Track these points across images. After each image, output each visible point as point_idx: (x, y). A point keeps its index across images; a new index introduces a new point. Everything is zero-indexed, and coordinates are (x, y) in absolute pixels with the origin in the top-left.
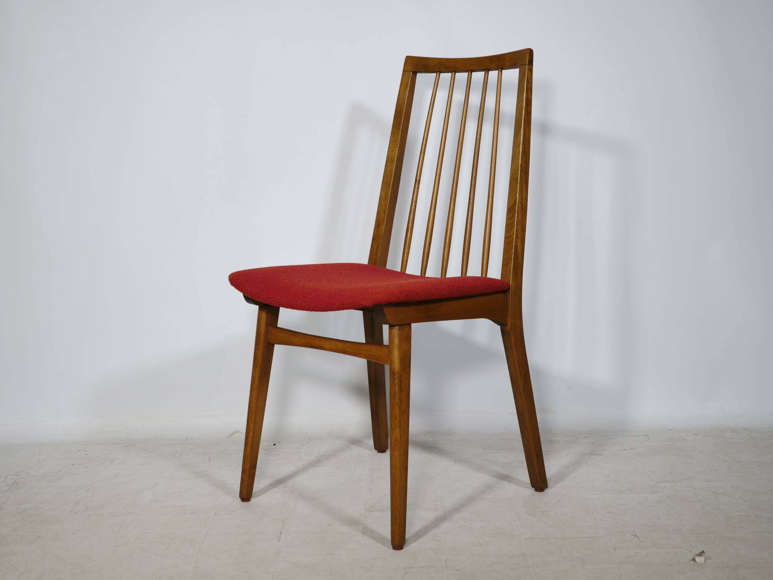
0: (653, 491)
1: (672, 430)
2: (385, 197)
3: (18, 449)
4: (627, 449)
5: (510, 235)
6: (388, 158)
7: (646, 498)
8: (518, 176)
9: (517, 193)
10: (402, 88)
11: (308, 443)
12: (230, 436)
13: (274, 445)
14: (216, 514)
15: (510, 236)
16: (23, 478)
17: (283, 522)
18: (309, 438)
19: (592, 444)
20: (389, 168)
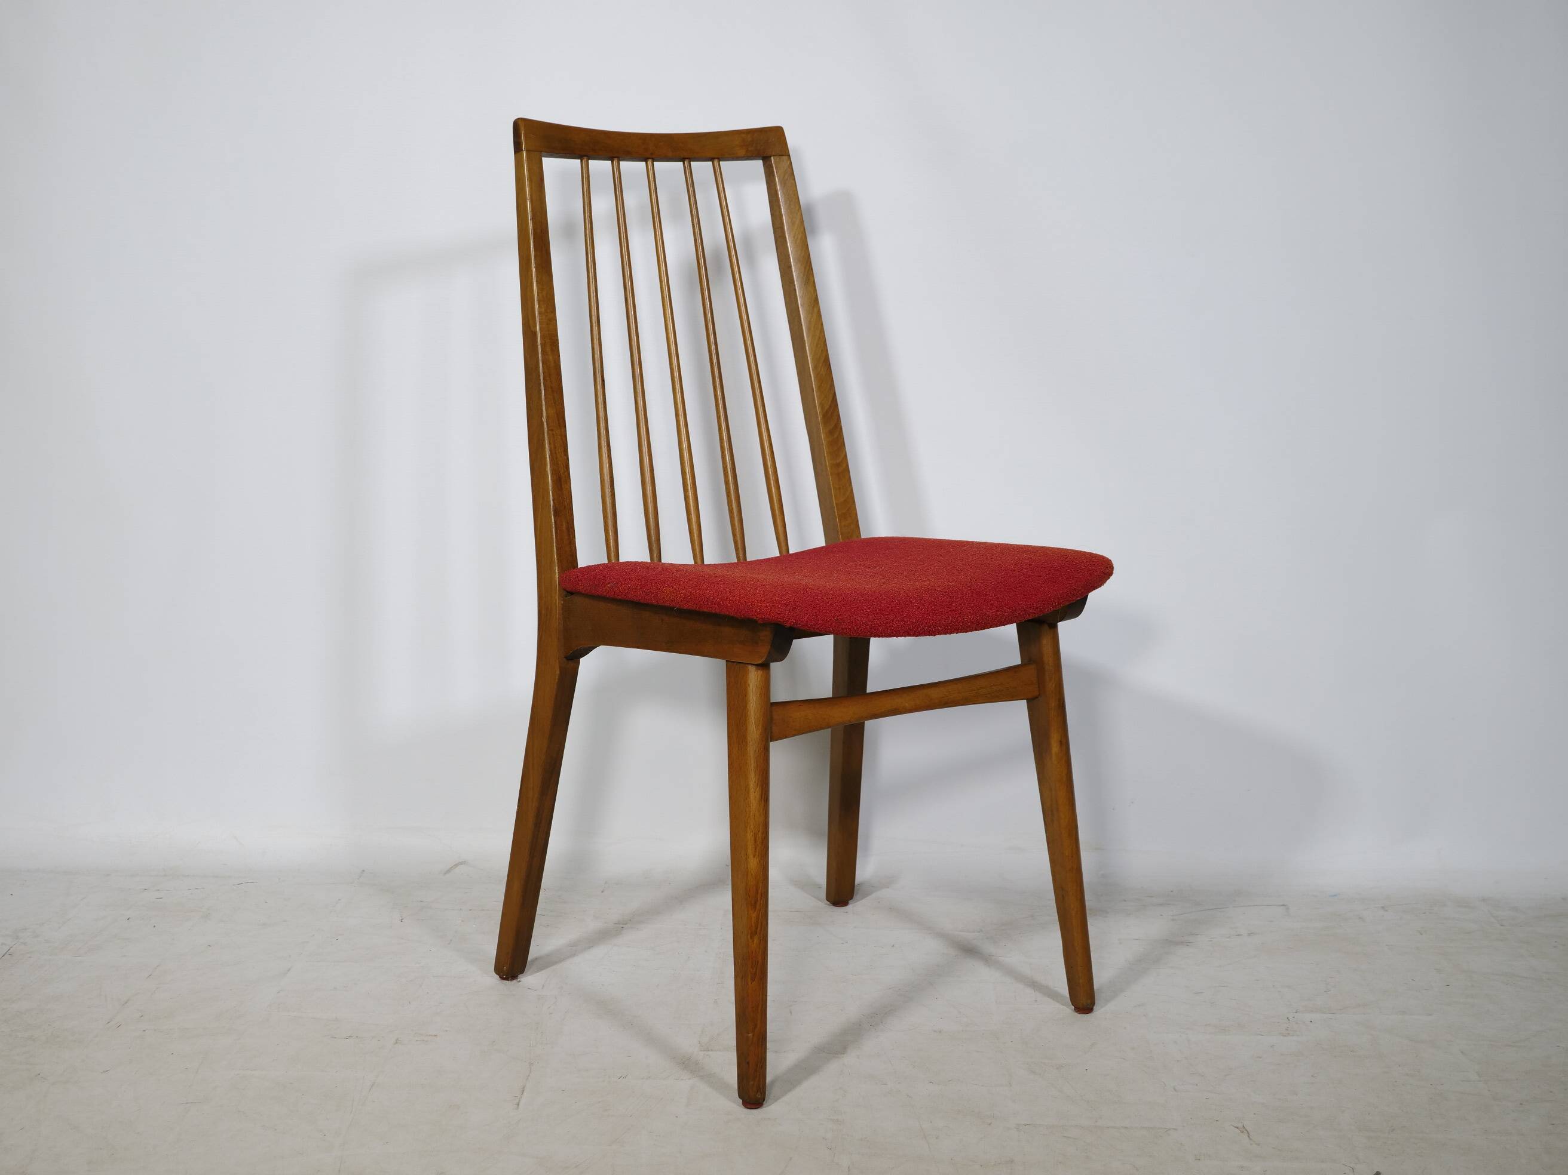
0: (1287, 1030)
1: (1335, 896)
3: (26, 881)
4: (1241, 935)
7: (1272, 1046)
11: (602, 892)
12: (448, 871)
14: (397, 1041)
16: (25, 944)
17: (531, 1064)
18: (606, 883)
19: (1173, 920)
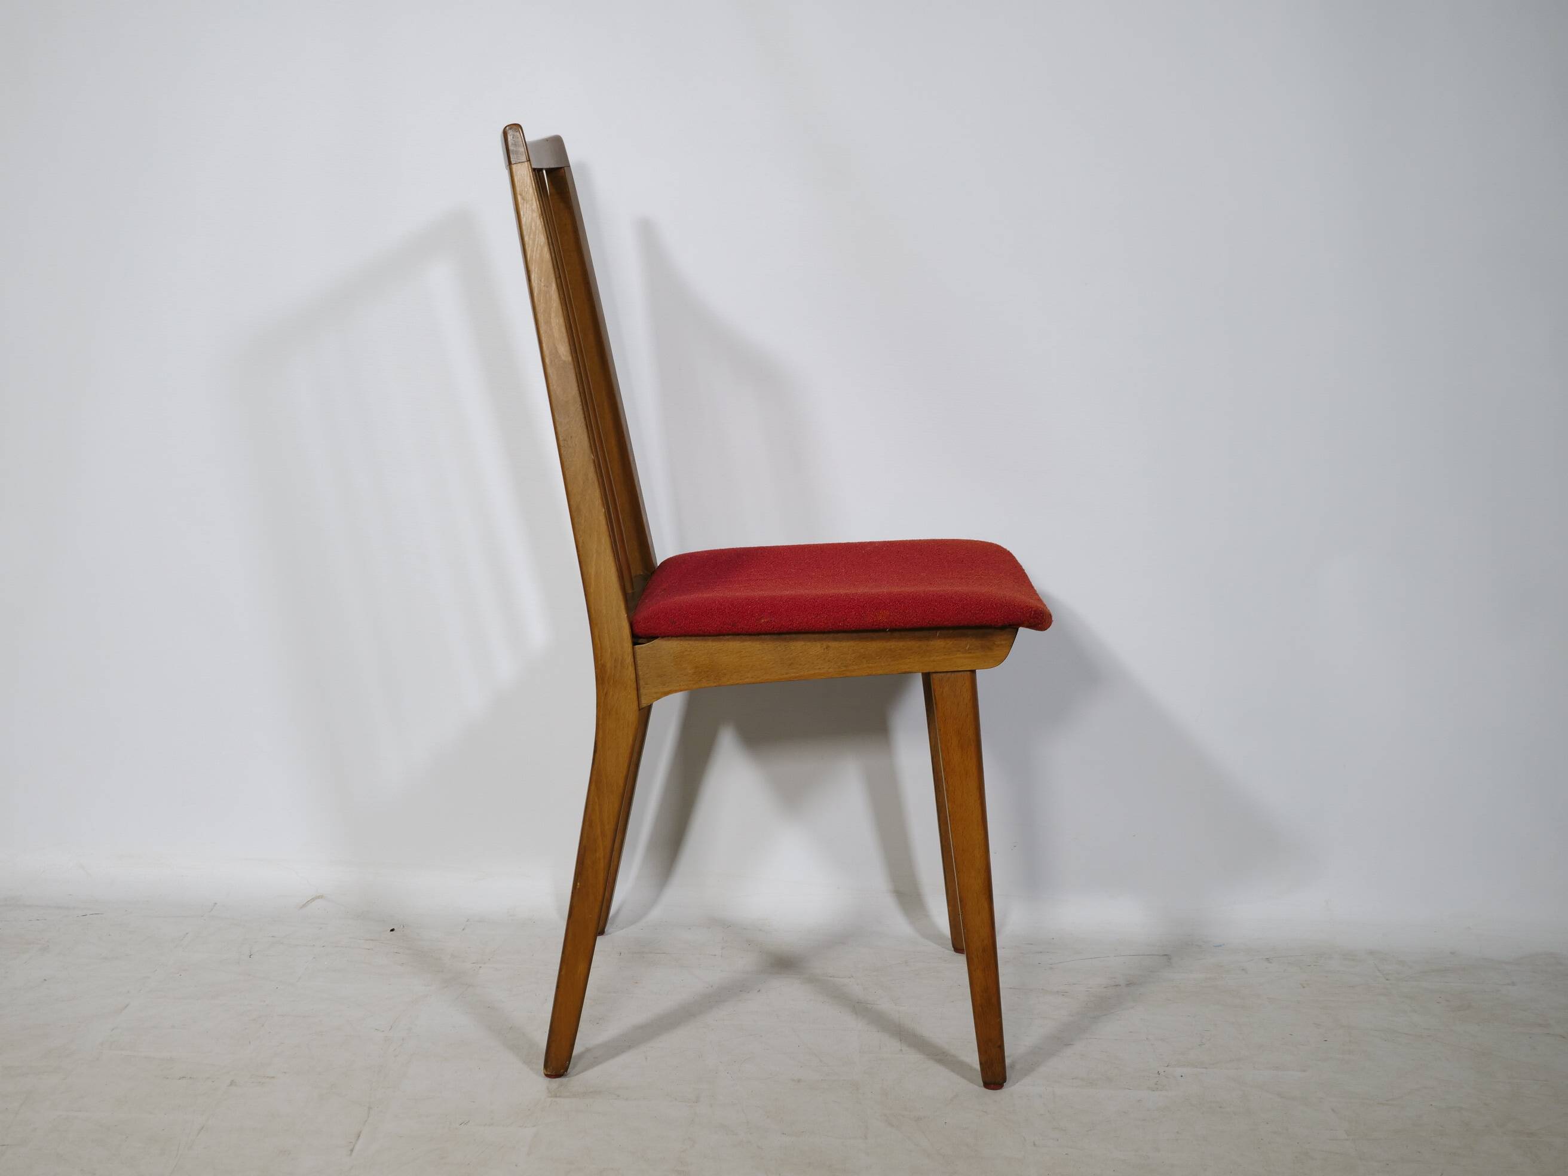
0: (1156, 1084)
7: (1140, 1101)
11: (464, 929)
12: (304, 906)
13: (392, 930)
14: (232, 1083)
17: (370, 1108)
18: (468, 920)
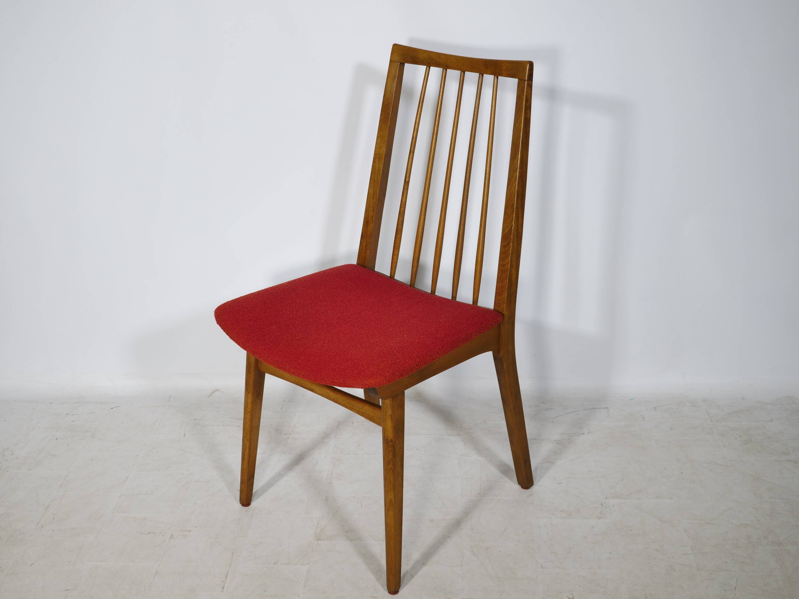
2: (374, 195)
4: (584, 433)
5: (504, 263)
6: (375, 154)
8: (514, 203)
9: (513, 221)
10: (389, 79)
12: (210, 395)
14: (171, 536)
15: (504, 265)
17: (233, 553)
20: (377, 165)
